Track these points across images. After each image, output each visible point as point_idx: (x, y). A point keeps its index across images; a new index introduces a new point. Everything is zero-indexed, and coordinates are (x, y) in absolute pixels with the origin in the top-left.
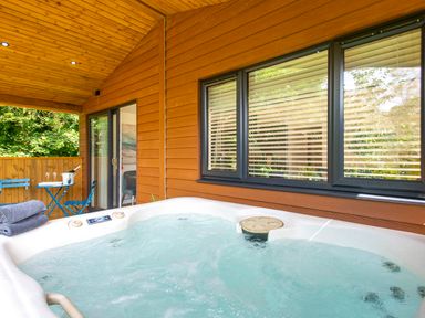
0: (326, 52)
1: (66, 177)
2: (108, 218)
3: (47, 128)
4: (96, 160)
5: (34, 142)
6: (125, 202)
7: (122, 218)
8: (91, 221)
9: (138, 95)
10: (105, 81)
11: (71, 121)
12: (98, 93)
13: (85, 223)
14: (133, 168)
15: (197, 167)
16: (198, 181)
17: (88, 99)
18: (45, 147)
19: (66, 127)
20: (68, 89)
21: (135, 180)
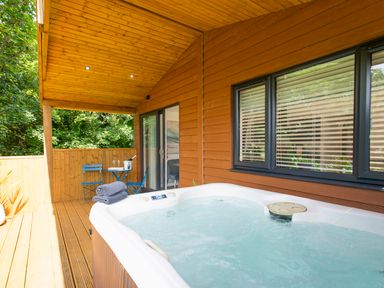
0: (353, 56)
1: (127, 163)
2: (165, 196)
3: (107, 124)
4: (147, 151)
5: (99, 136)
6: (170, 185)
7: (174, 196)
8: (154, 198)
9: (181, 99)
10: (154, 87)
11: (124, 119)
12: (148, 97)
13: (150, 199)
14: (177, 157)
15: (230, 158)
16: (231, 170)
17: (141, 103)
18: (107, 139)
19: (121, 123)
20: (127, 96)
21: (178, 167)
